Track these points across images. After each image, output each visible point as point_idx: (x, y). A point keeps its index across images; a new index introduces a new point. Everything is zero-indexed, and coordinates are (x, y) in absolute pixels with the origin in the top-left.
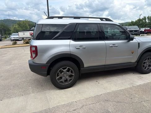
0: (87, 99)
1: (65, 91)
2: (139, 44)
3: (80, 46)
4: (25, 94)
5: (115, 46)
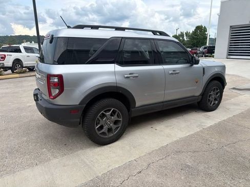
0: (149, 154)
1: (110, 147)
2: (204, 69)
3: (130, 74)
4: (40, 162)
5: (176, 74)
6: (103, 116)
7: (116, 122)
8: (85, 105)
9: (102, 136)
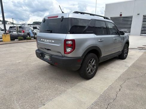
0: (116, 81)
3: (100, 39)
5: (116, 40)
6: (90, 63)
7: (93, 66)
8: (84, 57)
9: (89, 74)
